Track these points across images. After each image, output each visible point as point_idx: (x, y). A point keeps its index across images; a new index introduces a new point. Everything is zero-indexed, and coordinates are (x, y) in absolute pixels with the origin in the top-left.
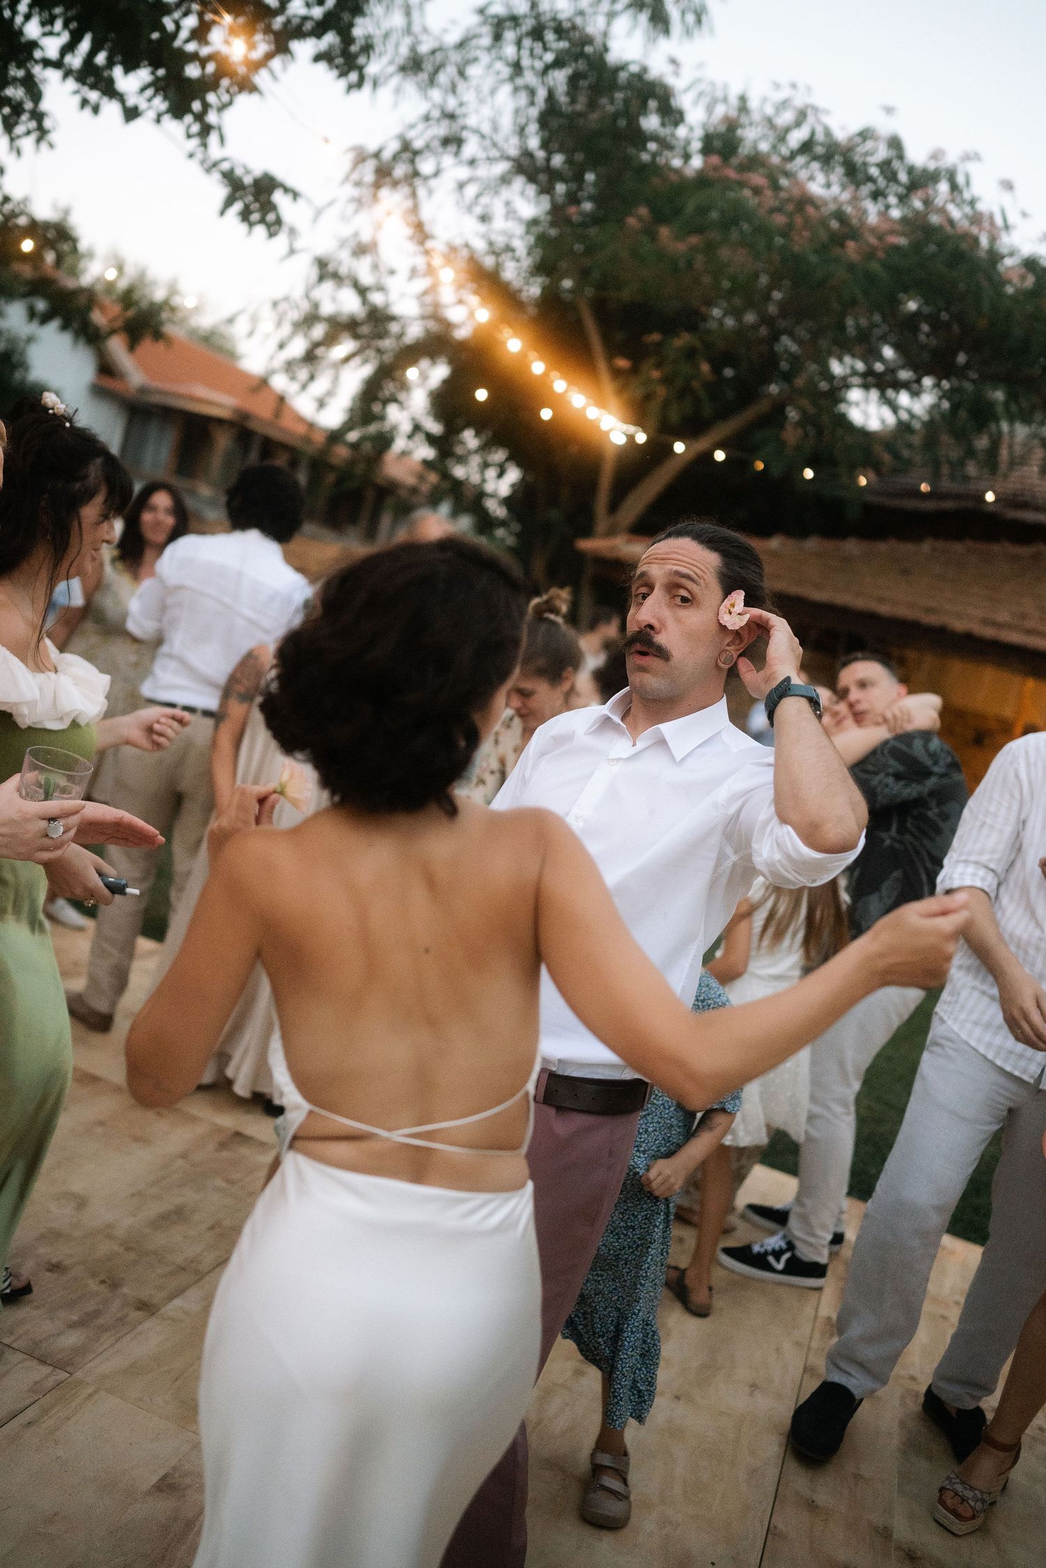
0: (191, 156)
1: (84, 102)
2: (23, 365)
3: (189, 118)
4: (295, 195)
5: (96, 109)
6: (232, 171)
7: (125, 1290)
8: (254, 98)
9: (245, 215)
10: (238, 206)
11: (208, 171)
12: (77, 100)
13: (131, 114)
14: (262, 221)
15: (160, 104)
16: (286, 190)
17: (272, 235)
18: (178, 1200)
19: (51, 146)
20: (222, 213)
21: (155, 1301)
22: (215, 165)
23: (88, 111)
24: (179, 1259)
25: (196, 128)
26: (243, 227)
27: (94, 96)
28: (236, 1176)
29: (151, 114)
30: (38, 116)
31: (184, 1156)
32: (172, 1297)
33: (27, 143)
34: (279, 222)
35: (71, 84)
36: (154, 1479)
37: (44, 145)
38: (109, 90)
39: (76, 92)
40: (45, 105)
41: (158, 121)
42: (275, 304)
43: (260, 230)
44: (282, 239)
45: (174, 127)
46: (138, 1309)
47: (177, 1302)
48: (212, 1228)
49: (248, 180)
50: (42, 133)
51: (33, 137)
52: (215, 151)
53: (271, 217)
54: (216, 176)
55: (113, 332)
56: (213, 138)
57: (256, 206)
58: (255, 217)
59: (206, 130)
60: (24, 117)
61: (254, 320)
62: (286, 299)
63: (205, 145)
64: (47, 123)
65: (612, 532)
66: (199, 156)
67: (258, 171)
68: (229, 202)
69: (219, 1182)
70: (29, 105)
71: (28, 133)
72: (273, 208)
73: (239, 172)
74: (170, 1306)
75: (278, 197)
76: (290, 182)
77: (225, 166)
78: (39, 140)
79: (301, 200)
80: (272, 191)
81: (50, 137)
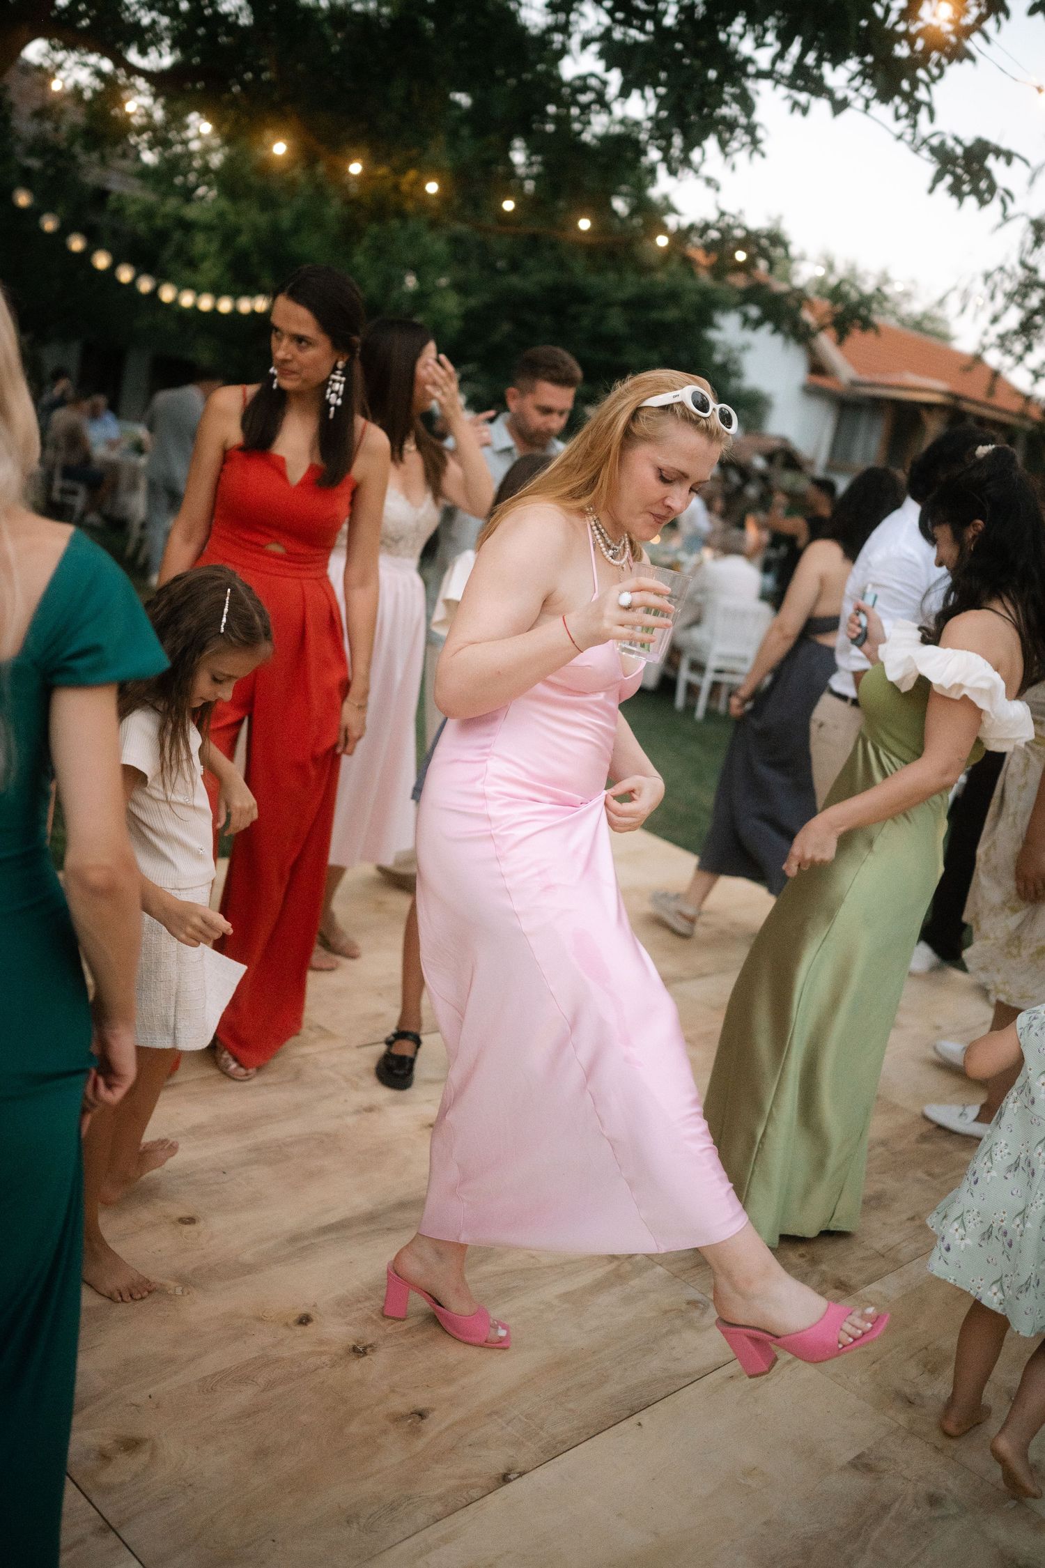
0: (899, 137)
1: (796, 104)
2: (738, 374)
3: (897, 100)
4: (1009, 156)
5: (805, 111)
6: (943, 143)
7: (824, 1267)
8: (967, 63)
9: (956, 190)
10: (948, 179)
11: (916, 151)
12: (788, 104)
13: (840, 106)
14: (976, 191)
15: (868, 91)
16: (998, 152)
17: (983, 202)
18: (878, 1187)
19: (763, 155)
20: (931, 190)
21: (853, 1282)
22: (925, 141)
23: (798, 113)
24: (878, 1245)
25: (904, 109)
26: (954, 201)
27: (803, 97)
28: (937, 1170)
29: (859, 104)
30: (751, 129)
31: (883, 1143)
32: (869, 1281)
33: (741, 157)
34: (992, 188)
35: (783, 90)
36: (851, 1455)
37: (756, 156)
38: (817, 87)
39: (789, 97)
40: (757, 117)
41: (867, 106)
42: (987, 276)
43: (971, 201)
44: (995, 206)
45: (882, 112)
46: (836, 1288)
47: (875, 1286)
48: (912, 1219)
49: (959, 151)
50: (755, 142)
51: (747, 150)
52: (925, 127)
53: (983, 185)
54: (925, 153)
55: (822, 328)
56: (923, 115)
57: (966, 177)
58: (966, 188)
59: (915, 107)
60: (739, 133)
61: (966, 295)
62: (1001, 269)
63: (914, 126)
64: (760, 133)
66: (908, 137)
67: (968, 142)
68: (938, 178)
69: (920, 1174)
70: (743, 120)
71: (742, 147)
72: (988, 174)
73: (950, 143)
74: (867, 1289)
75: (991, 162)
76: (1004, 145)
77: (935, 142)
78: (752, 152)
79: (1016, 161)
80: (985, 157)
81: (762, 146)
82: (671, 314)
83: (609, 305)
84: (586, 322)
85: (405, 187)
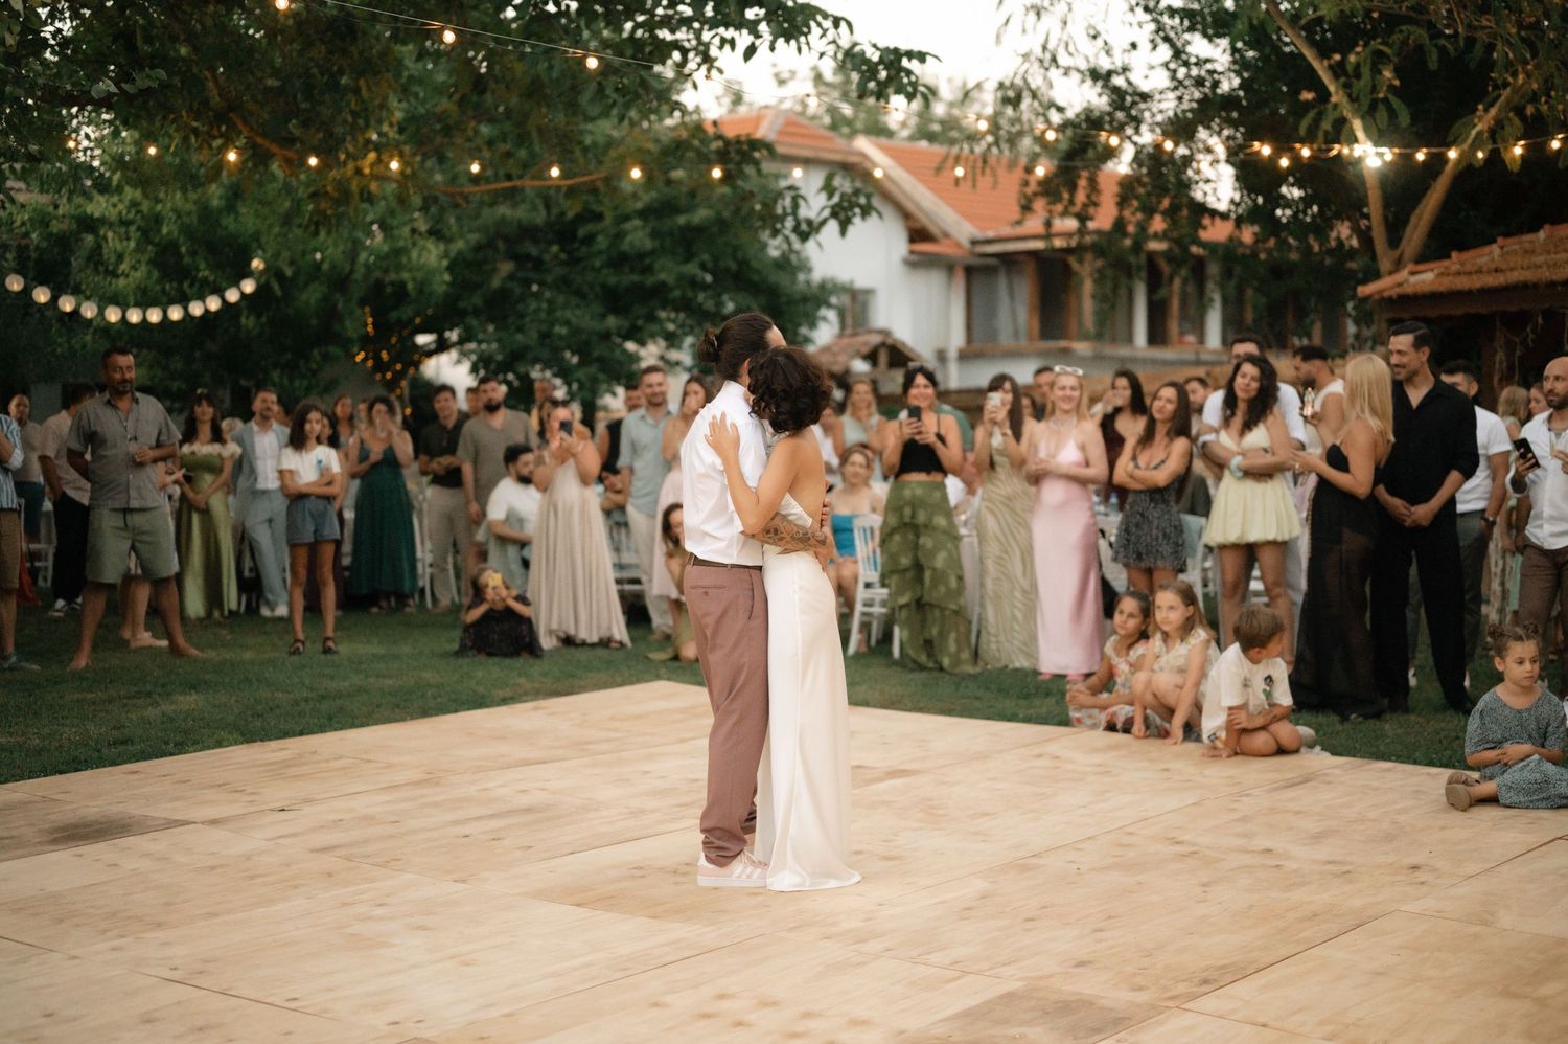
0: (821, 56)
4: (921, 57)
6: (862, 53)
9: (881, 94)
10: (870, 87)
11: (839, 64)
14: (900, 91)
16: (910, 55)
17: (908, 98)
19: (721, 71)
20: (859, 97)
22: (847, 53)
23: (727, 47)
26: (881, 103)
27: (727, 33)
29: (765, 47)
34: (913, 85)
37: (714, 72)
41: (772, 48)
43: (896, 101)
44: (917, 102)
49: (875, 57)
51: (704, 68)
54: (848, 65)
57: (889, 79)
58: (890, 89)
60: (691, 55)
63: (834, 42)
65: (1398, 264)
66: (830, 52)
67: (883, 48)
68: (863, 85)
71: (700, 65)
72: (909, 73)
73: (869, 51)
75: (905, 62)
76: (910, 49)
77: (856, 52)
78: (709, 70)
79: (928, 58)
80: (900, 61)
81: (716, 64)
82: (701, 215)
83: (627, 218)
84: (602, 242)
85: (367, 171)
